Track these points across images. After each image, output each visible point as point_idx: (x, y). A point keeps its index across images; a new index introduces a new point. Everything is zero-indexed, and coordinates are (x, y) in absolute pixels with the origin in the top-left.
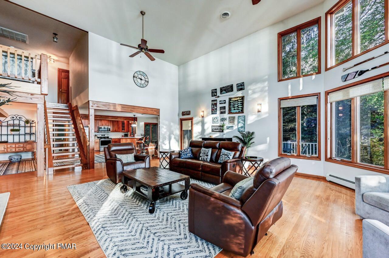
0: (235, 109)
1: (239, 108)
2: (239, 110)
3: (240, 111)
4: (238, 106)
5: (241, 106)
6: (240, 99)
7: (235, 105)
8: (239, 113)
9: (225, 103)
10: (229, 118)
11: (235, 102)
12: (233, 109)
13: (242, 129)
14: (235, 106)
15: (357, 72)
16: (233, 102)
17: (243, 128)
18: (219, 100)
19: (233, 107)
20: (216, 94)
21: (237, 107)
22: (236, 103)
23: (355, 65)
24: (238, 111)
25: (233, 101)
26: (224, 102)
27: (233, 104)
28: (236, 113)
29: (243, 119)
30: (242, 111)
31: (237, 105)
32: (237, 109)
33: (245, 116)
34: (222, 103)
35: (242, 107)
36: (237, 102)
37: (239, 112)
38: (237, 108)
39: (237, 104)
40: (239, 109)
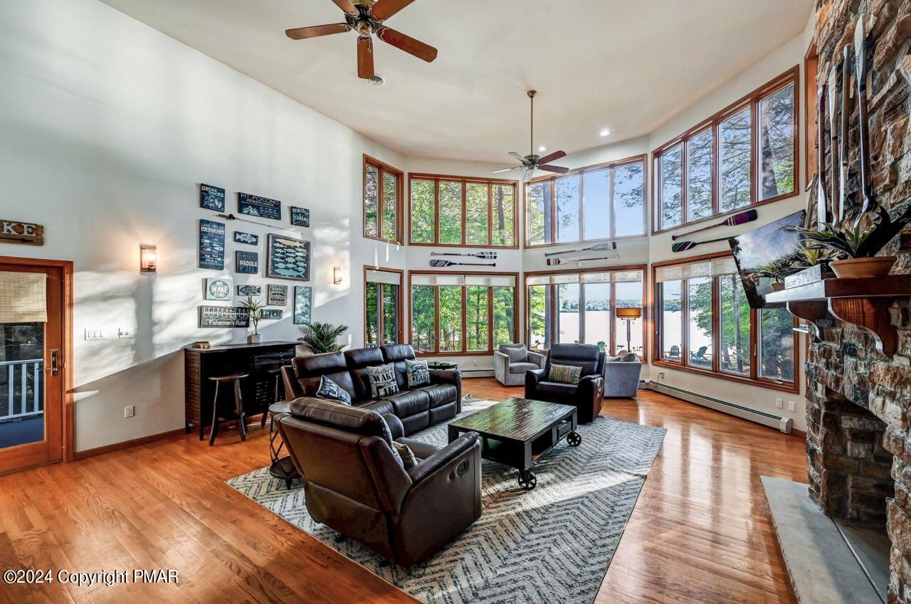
0: (287, 268)
1: (298, 266)
2: (299, 272)
3: (301, 274)
4: (297, 261)
5: (302, 264)
6: (301, 247)
7: (287, 257)
8: (299, 278)
9: (256, 243)
10: (269, 287)
11: (289, 250)
12: (281, 265)
13: (305, 319)
14: (289, 260)
15: (447, 262)
16: (282, 249)
17: (307, 316)
18: (231, 227)
19: (282, 261)
20: (223, 206)
21: (295, 263)
22: (291, 253)
23: (445, 254)
24: (295, 274)
25: (283, 246)
26: (254, 240)
27: (283, 254)
28: (291, 278)
29: (307, 294)
30: (306, 277)
31: (294, 257)
32: (293, 269)
33: (310, 288)
34: (247, 242)
35: (305, 265)
36: (292, 251)
37: (297, 276)
38: (294, 266)
39: (293, 255)
40: (299, 269)
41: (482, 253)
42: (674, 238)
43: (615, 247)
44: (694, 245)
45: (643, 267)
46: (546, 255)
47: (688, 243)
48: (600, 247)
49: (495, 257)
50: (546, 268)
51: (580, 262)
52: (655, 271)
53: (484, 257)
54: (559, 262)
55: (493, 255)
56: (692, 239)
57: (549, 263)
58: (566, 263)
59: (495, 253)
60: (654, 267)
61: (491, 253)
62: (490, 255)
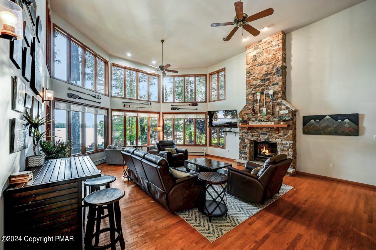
15: (78, 96)
23: (77, 91)
41: (95, 95)
42: (172, 106)
43: (151, 105)
44: (179, 109)
45: (159, 113)
46: (123, 102)
47: (177, 108)
48: (146, 103)
49: (100, 99)
50: (123, 108)
51: (139, 108)
52: (163, 115)
53: (95, 97)
54: (130, 106)
55: (100, 97)
56: (179, 107)
57: (125, 106)
58: (133, 107)
59: (101, 97)
60: (163, 113)
61: (99, 96)
62: (98, 97)
